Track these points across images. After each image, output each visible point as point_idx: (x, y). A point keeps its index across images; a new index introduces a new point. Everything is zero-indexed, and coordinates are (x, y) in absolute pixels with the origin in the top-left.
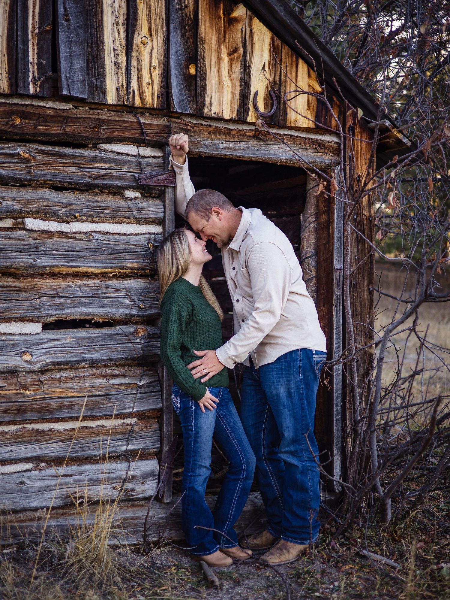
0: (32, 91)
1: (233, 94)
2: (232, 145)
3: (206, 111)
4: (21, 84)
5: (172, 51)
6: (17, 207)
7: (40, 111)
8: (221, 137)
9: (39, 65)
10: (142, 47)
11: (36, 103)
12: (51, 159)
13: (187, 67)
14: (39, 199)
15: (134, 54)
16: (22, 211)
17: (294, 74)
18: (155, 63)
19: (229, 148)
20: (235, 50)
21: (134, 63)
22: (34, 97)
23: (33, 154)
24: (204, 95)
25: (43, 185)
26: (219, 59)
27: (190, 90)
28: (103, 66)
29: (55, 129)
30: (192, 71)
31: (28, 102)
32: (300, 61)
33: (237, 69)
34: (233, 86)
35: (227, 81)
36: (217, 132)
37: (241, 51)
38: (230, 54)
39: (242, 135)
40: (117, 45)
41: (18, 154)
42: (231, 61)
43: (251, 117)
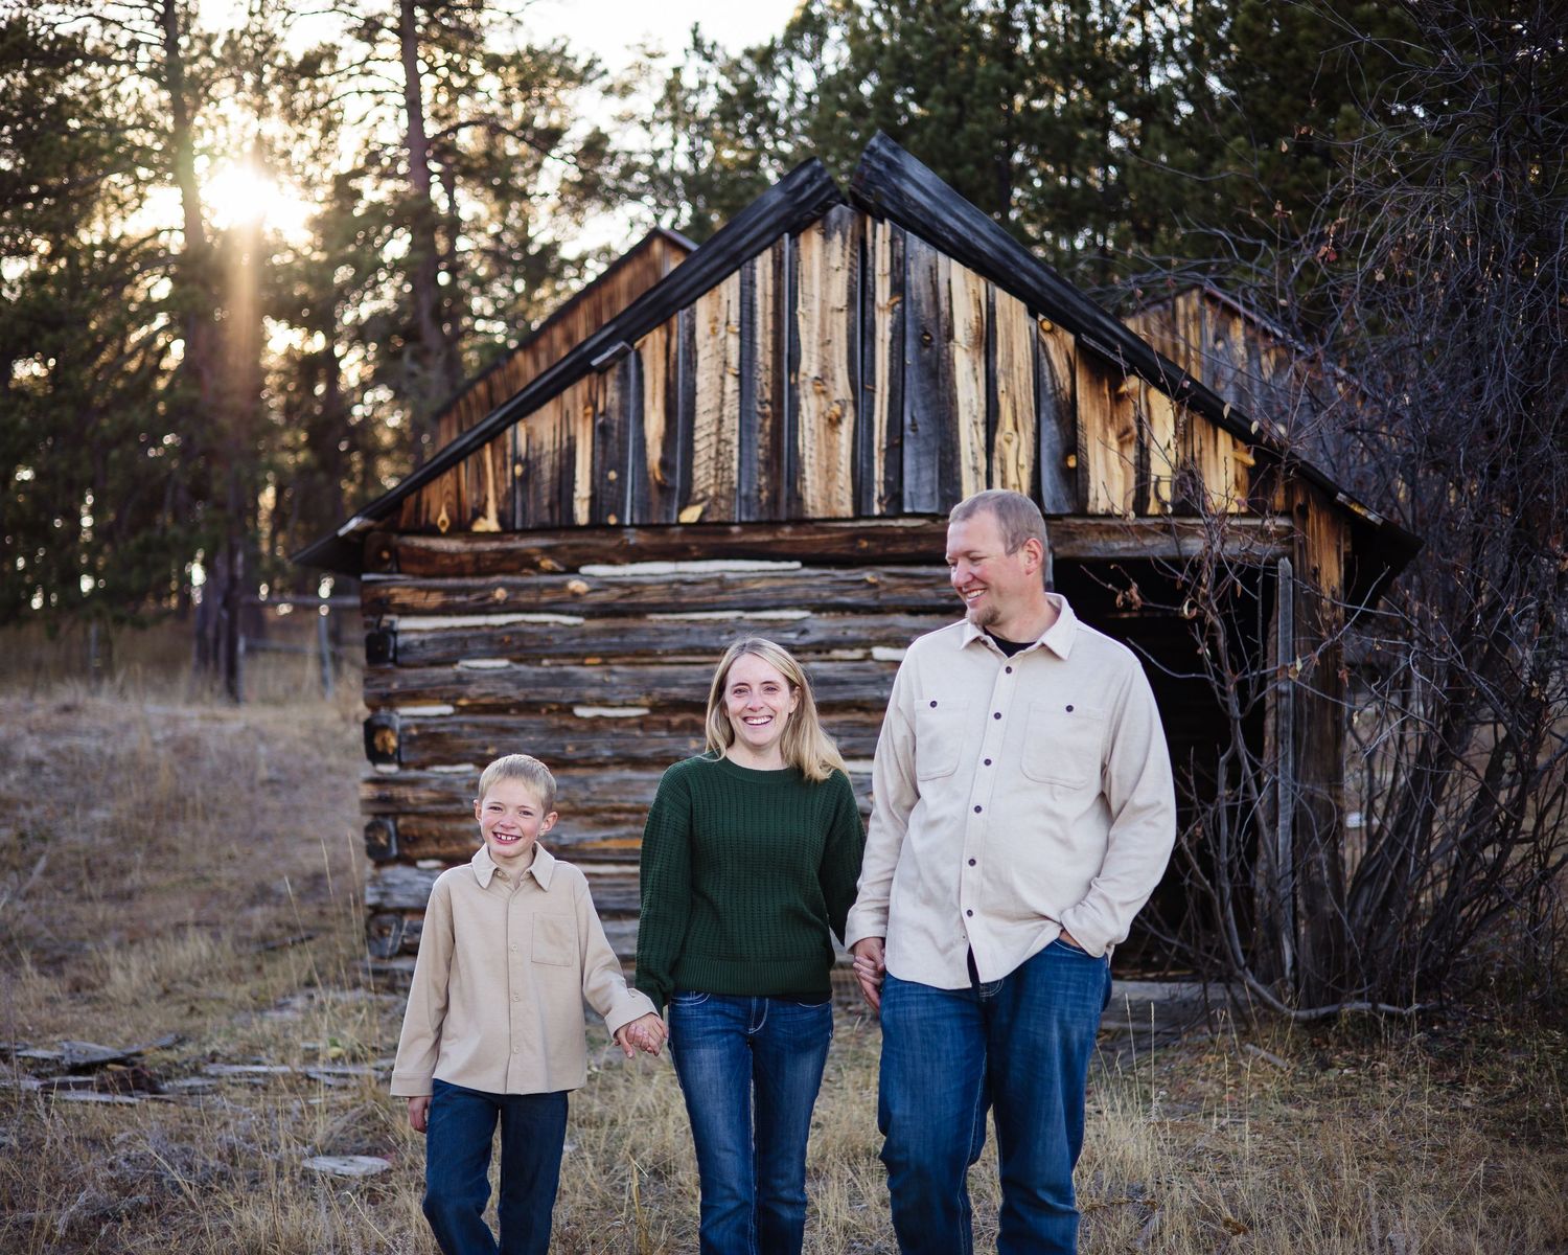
0: (877, 510)
1: (1126, 483)
2: (1131, 545)
3: (1091, 508)
4: (864, 505)
5: (1044, 445)
6: (864, 635)
7: (889, 531)
8: (1116, 536)
9: (886, 483)
10: (1005, 444)
11: (884, 523)
12: (902, 581)
13: (1065, 459)
14: (888, 627)
15: (996, 455)
16: (869, 641)
17: (1212, 448)
18: (1023, 460)
19: (1128, 549)
20: (1127, 430)
21: (997, 465)
22: (882, 517)
23: (883, 578)
24: (1086, 489)
25: (896, 610)
26: (1105, 444)
27: (1069, 487)
28: (959, 474)
29: (905, 548)
30: (1072, 463)
31: (874, 523)
32: (1221, 432)
33: (1131, 453)
34: (1126, 473)
35: (1117, 470)
36: (1111, 530)
37: (1135, 431)
38: (1120, 437)
39: (1144, 532)
40: (976, 445)
41: (865, 581)
42: (1122, 444)
43: (1153, 508)
